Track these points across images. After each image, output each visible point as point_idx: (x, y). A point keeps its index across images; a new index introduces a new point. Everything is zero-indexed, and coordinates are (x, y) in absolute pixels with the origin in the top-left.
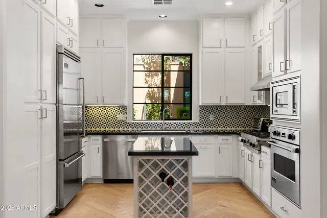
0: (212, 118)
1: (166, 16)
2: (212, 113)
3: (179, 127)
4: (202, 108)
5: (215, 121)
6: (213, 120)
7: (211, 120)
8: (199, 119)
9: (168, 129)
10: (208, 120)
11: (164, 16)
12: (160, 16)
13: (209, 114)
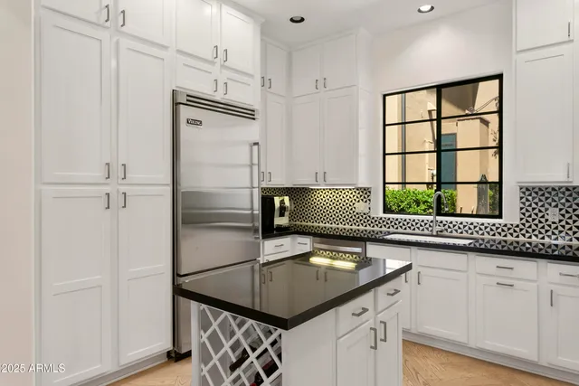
0: (553, 215)
1: (432, 8)
2: (554, 204)
3: (470, 231)
4: (527, 193)
5: (563, 223)
6: (557, 220)
7: (551, 220)
8: (518, 216)
9: (445, 233)
10: (543, 220)
11: (429, 7)
12: (420, 11)
13: (547, 206)
